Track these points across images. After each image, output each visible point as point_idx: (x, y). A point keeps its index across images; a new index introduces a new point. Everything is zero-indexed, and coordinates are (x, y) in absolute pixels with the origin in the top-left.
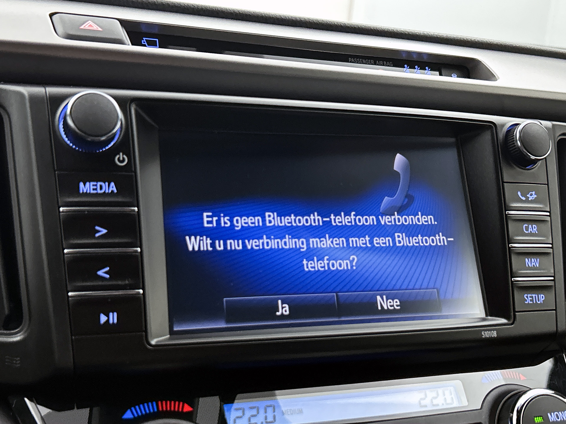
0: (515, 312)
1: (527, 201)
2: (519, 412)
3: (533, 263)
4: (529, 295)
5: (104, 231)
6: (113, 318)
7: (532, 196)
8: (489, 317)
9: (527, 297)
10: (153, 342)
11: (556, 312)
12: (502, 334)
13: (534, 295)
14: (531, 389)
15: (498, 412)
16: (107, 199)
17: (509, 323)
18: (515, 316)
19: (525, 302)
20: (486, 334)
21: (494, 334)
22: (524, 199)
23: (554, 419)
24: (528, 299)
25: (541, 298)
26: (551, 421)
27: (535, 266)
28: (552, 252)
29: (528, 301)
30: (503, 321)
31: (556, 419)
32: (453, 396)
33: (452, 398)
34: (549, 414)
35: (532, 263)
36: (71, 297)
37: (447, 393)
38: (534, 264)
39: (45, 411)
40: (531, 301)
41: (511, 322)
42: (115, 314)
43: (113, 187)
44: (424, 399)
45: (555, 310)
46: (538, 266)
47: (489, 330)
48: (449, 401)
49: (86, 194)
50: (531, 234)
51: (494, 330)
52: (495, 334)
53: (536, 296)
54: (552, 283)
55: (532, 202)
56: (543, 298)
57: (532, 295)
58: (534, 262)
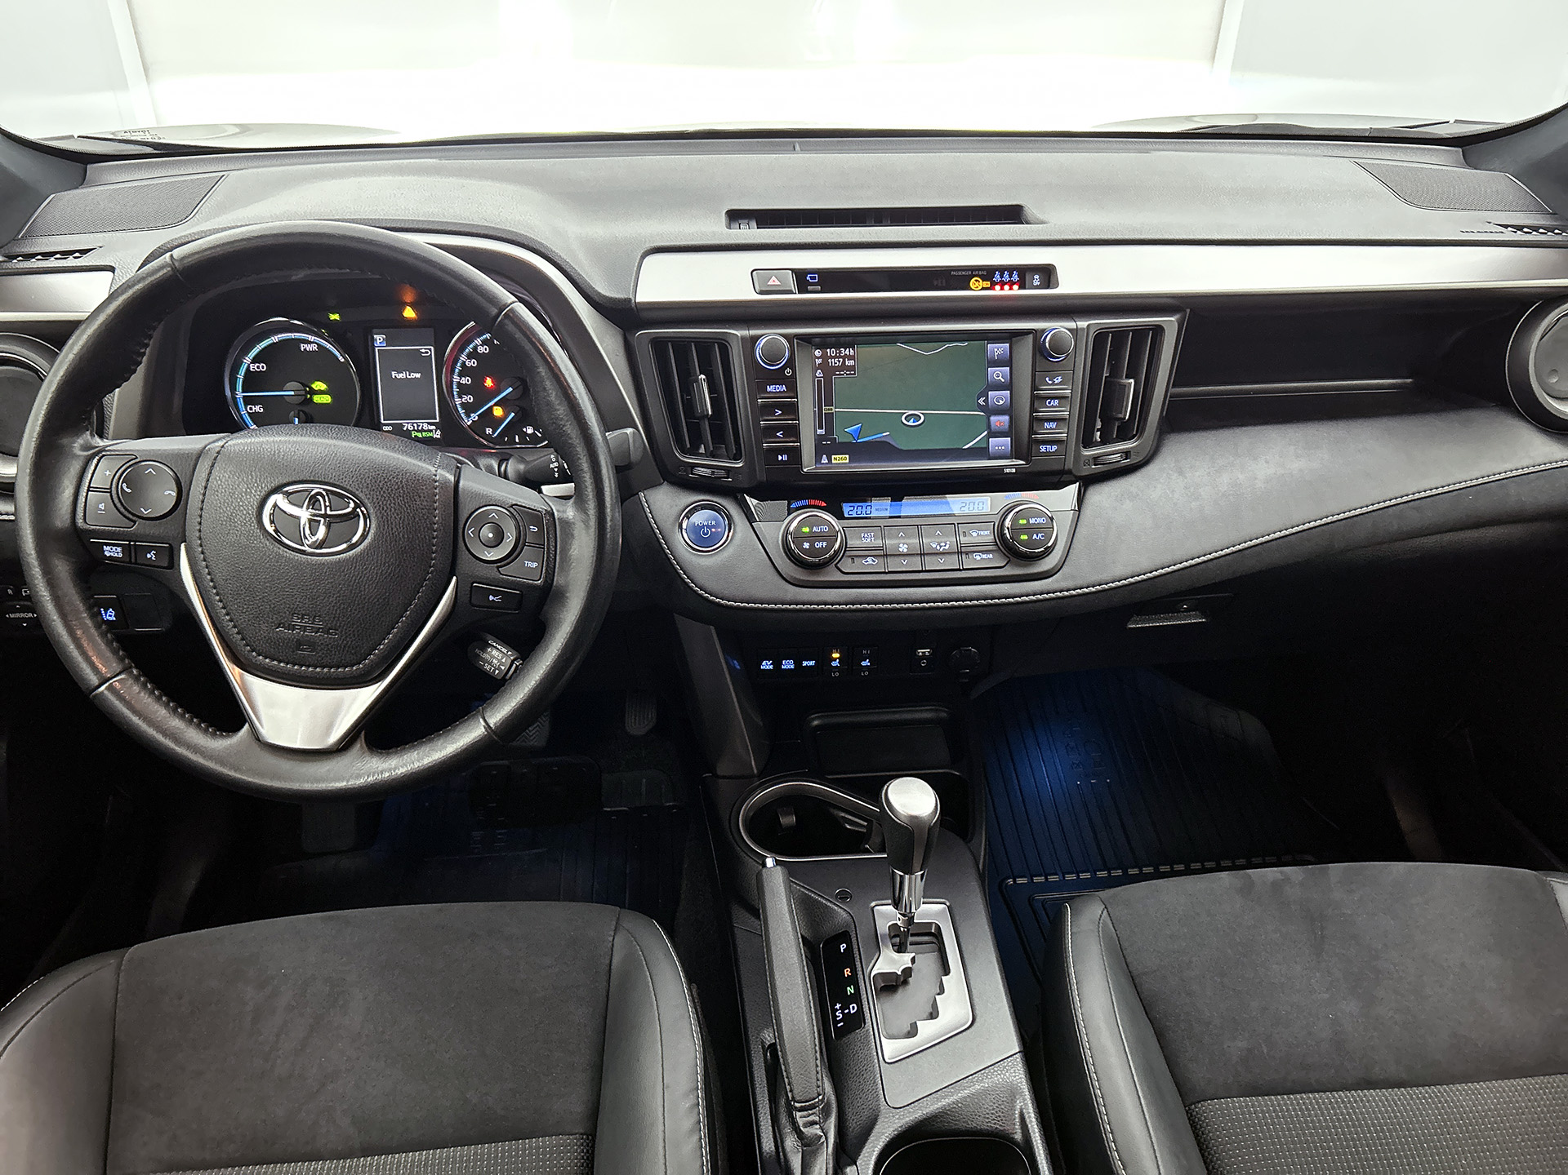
1: (1053, 384)
5: (780, 412)
6: (785, 458)
7: (1058, 380)
10: (805, 470)
12: (1019, 470)
16: (781, 395)
22: (1050, 382)
39: (755, 502)
43: (784, 388)
49: (770, 392)
50: (1053, 406)
55: (1057, 384)
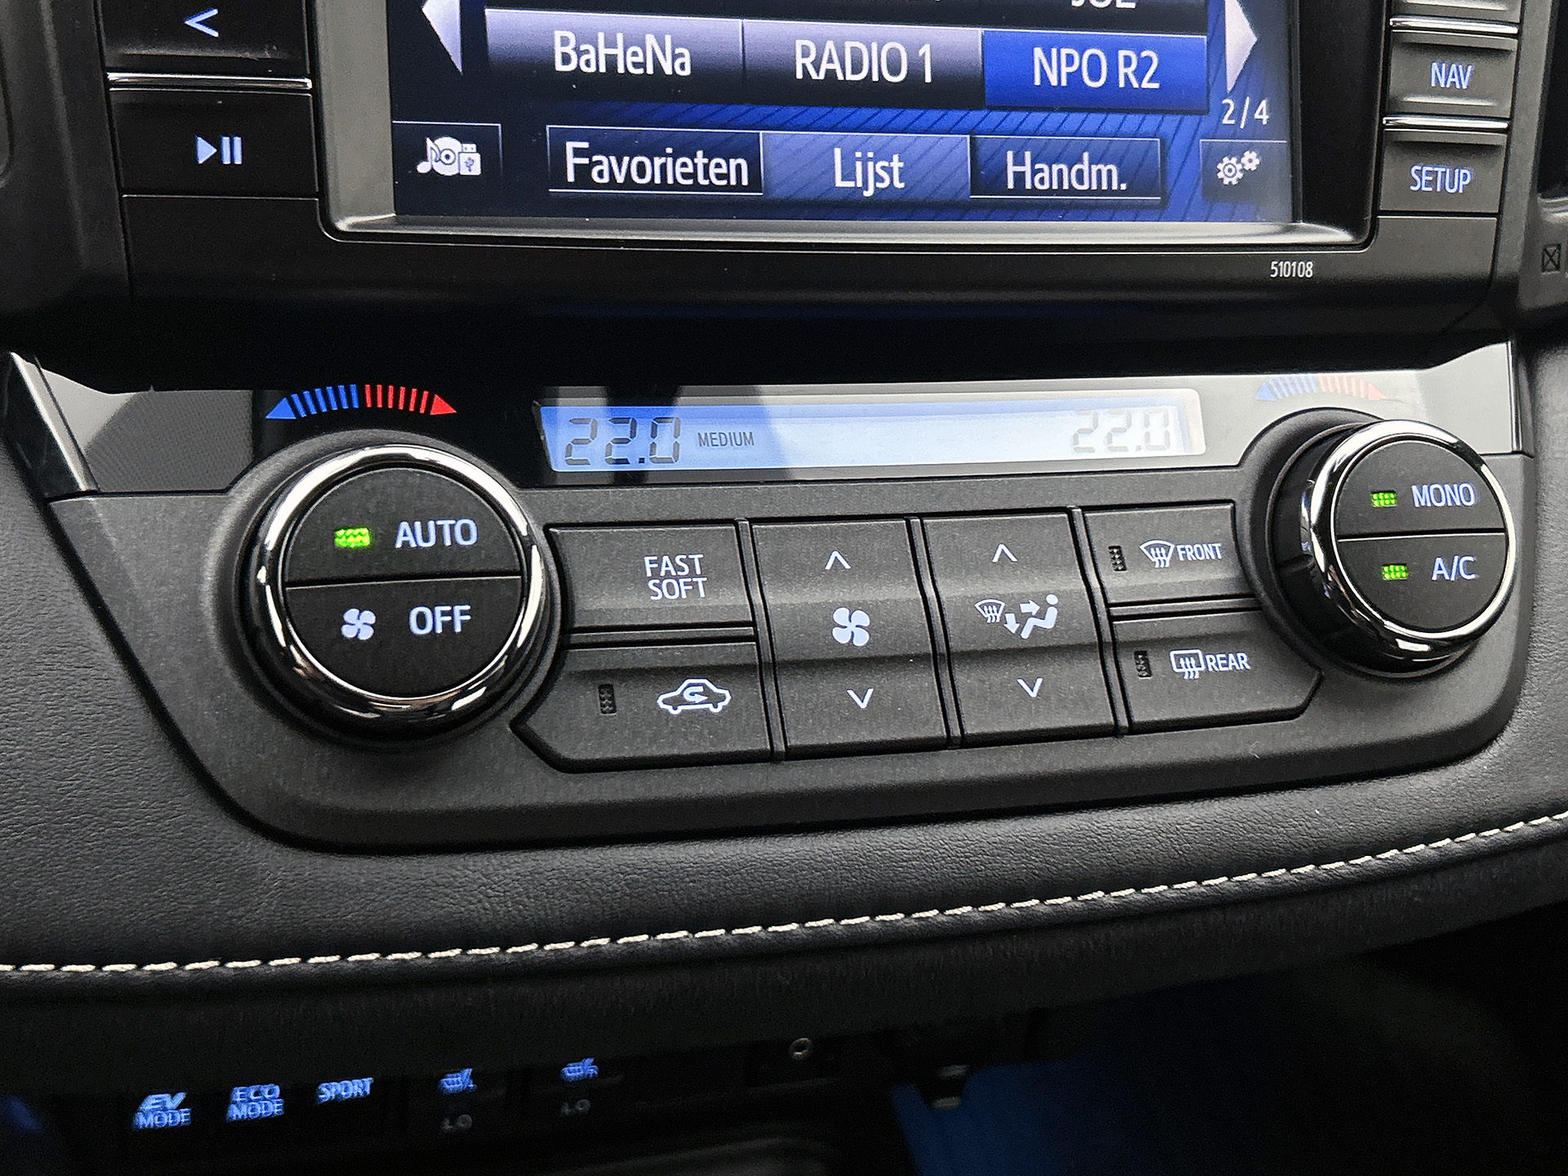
0: (1376, 212)
2: (1333, 476)
3: (1453, 77)
4: (1426, 169)
8: (1302, 224)
9: (1419, 172)
11: (1498, 223)
13: (1440, 170)
14: (1381, 421)
15: (1281, 475)
17: (1356, 243)
18: (1375, 222)
19: (1412, 188)
20: (1282, 269)
21: (1307, 270)
23: (1426, 502)
24: (1421, 179)
25: (1457, 179)
26: (1417, 505)
27: (1458, 86)
28: (1515, 48)
29: (1421, 184)
30: (1342, 236)
31: (1431, 502)
32: (1171, 429)
33: (1167, 434)
34: (1414, 488)
35: (1451, 74)
36: (115, 84)
37: (1156, 420)
38: (1456, 80)
40: (1428, 183)
41: (1361, 241)
42: (237, 140)
44: (1089, 431)
45: (1498, 215)
46: (1464, 87)
47: (1292, 258)
48: (1157, 439)
51: (1306, 259)
52: (1309, 269)
53: (1445, 172)
54: (1501, 139)
56: (1465, 179)
57: (1436, 169)
58: (1456, 75)
